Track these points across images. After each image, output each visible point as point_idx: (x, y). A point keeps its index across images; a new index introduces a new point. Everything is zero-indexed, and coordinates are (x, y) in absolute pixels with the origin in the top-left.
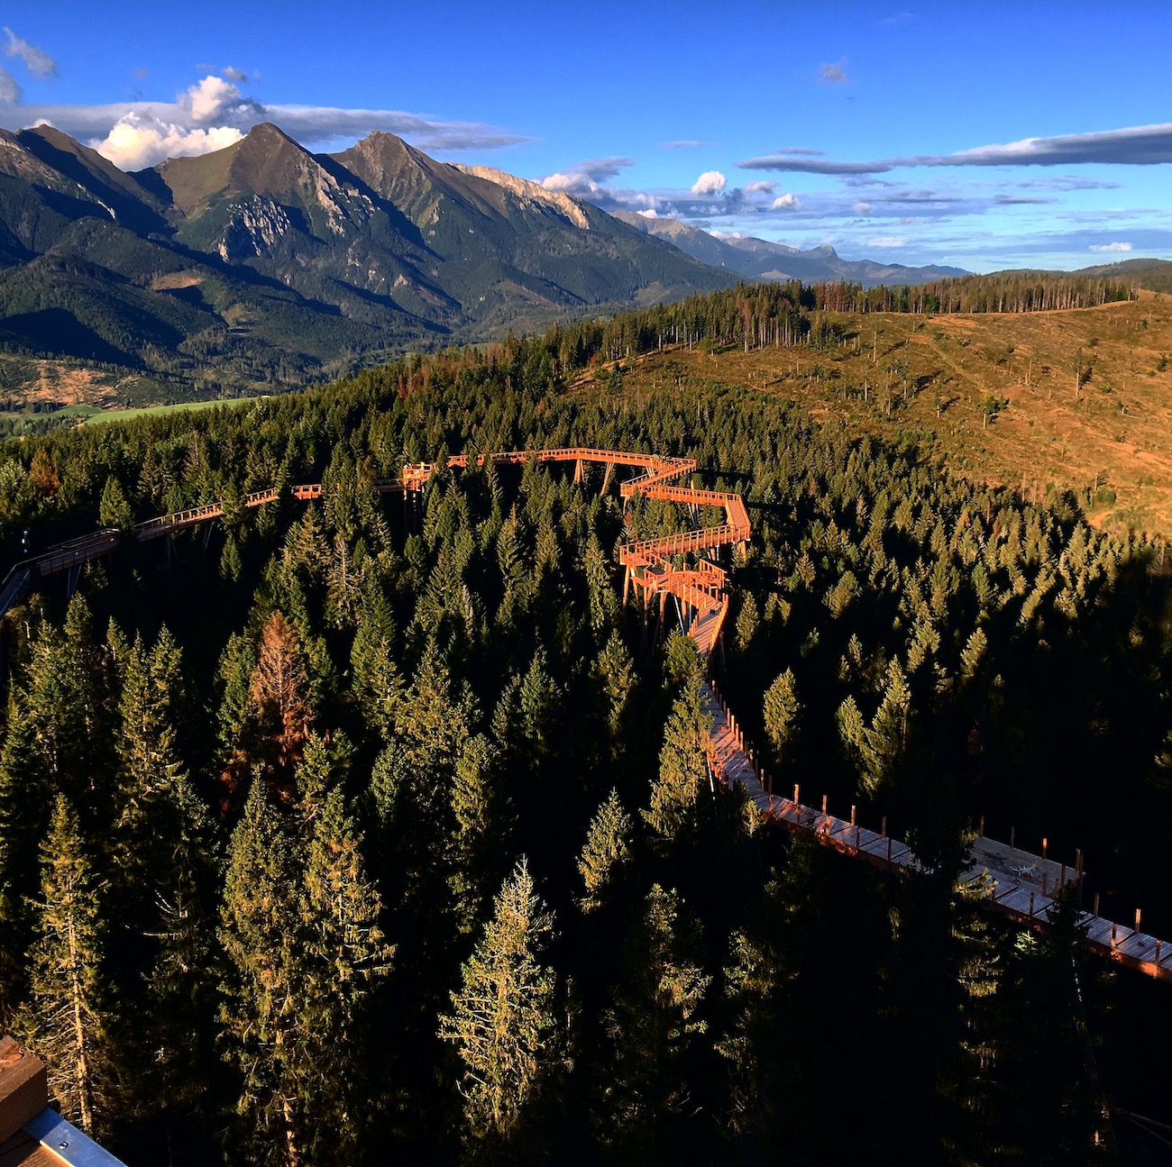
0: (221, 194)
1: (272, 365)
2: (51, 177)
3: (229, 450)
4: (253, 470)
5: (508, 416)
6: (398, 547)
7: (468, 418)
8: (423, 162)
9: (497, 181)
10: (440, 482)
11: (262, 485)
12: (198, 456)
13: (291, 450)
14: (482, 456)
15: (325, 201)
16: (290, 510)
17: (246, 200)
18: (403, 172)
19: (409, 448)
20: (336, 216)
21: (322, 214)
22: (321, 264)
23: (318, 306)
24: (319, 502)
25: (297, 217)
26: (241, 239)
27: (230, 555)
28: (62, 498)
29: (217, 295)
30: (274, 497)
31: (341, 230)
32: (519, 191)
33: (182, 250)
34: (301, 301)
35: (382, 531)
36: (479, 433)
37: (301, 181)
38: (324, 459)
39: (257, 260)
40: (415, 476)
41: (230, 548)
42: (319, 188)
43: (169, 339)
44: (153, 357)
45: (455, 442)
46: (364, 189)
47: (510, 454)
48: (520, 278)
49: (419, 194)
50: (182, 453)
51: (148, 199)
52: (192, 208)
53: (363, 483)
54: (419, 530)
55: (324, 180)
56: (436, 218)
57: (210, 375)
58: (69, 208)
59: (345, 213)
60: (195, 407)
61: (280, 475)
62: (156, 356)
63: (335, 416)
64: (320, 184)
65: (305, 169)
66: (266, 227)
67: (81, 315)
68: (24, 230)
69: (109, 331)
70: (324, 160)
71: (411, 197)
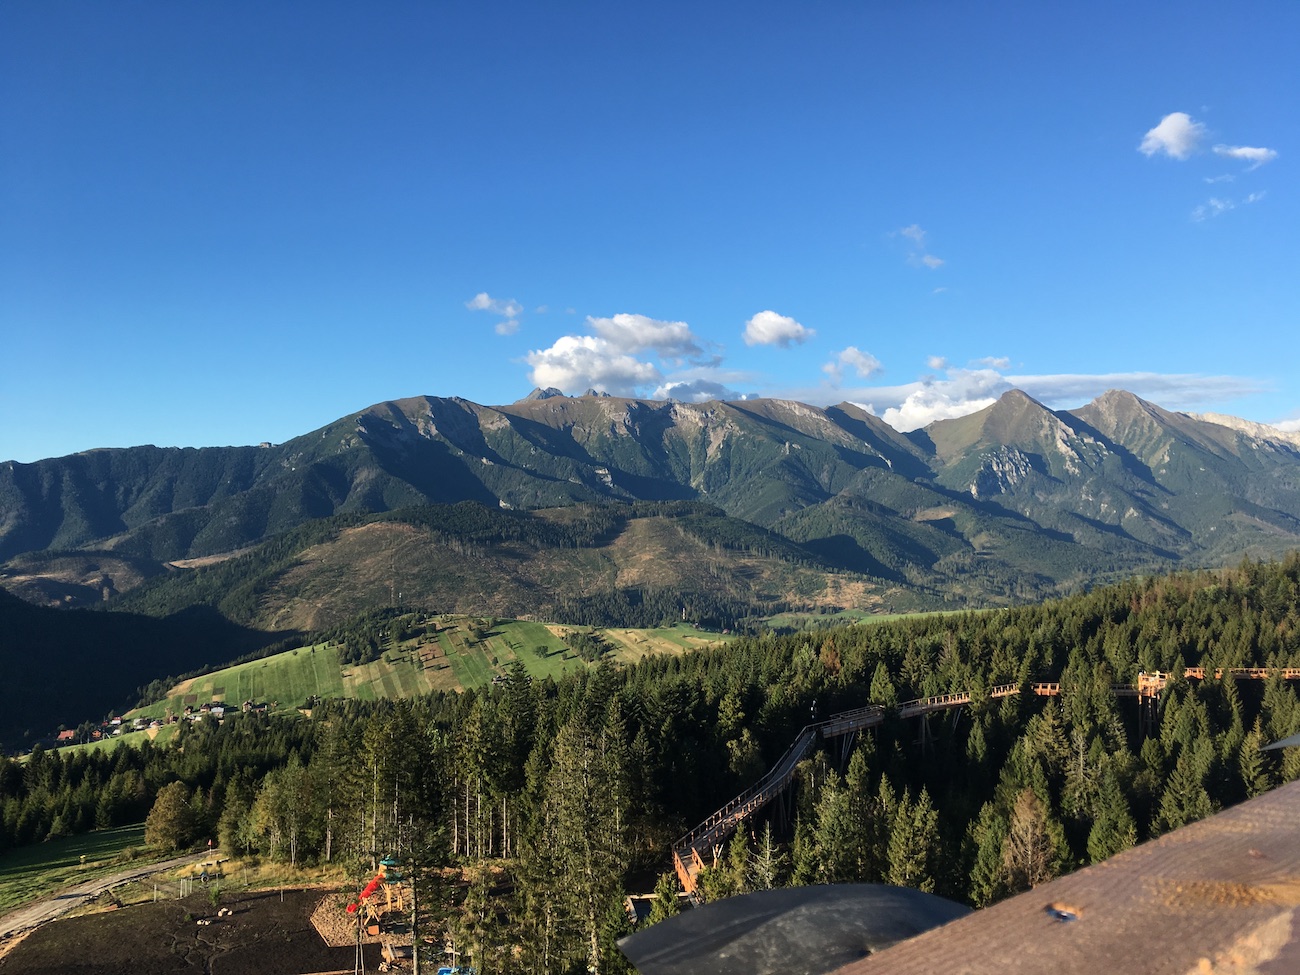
0: (974, 445)
1: (1011, 582)
2: (846, 439)
3: (976, 649)
4: (998, 666)
5: (1247, 635)
6: (1135, 747)
7: (1203, 634)
8: (1155, 413)
9: (1228, 425)
10: (1178, 691)
11: (1005, 680)
12: (951, 650)
13: (1031, 652)
14: (1222, 669)
15: (1062, 448)
16: (1030, 705)
17: (995, 451)
18: (1135, 422)
19: (1144, 656)
20: (1072, 460)
21: (1060, 458)
22: (1057, 499)
23: (1053, 534)
24: (1057, 699)
25: (1037, 462)
26: (988, 480)
27: (977, 739)
28: (842, 677)
29: (967, 524)
30: (1015, 691)
31: (1077, 471)
32: (1252, 433)
33: (941, 490)
34: (1039, 530)
35: (1116, 727)
36: (1218, 647)
37: (1042, 433)
38: (1061, 660)
39: (1002, 497)
40: (1150, 683)
41: (977, 733)
42: (1058, 437)
43: (927, 559)
44: (913, 573)
45: (1191, 656)
46: (1098, 436)
47: (1250, 669)
48: (1253, 510)
49: (1150, 439)
50: (937, 649)
51: (916, 451)
52: (951, 457)
53: (1100, 685)
54: (1156, 734)
55: (1062, 431)
56: (1167, 459)
57: (958, 589)
58: (856, 460)
59: (1081, 457)
60: (947, 614)
61: (1023, 673)
62: (914, 573)
63: (1072, 626)
64: (1059, 434)
65: (1047, 424)
66: (1011, 470)
67: (860, 540)
68: (824, 478)
69: (881, 554)
70: (1065, 416)
71: (1142, 442)
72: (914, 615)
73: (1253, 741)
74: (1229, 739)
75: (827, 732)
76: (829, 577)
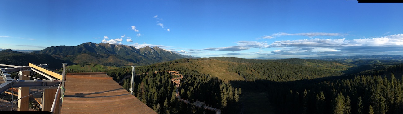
1: (146, 63)
2: (132, 49)
3: (142, 70)
4: (143, 71)
5: (164, 68)
6: (154, 78)
7: (161, 68)
8: (159, 48)
9: (165, 50)
10: (158, 73)
12: (139, 70)
13: (147, 70)
14: (161, 71)
16: (146, 74)
17: (145, 51)
19: (156, 70)
20: (152, 52)
22: (151, 56)
23: (150, 59)
24: (148, 74)
25: (149, 52)
26: (145, 54)
28: (129, 72)
29: (143, 58)
32: (167, 51)
33: (141, 55)
34: (149, 59)
35: (153, 76)
36: (162, 69)
38: (149, 70)
39: (146, 55)
40: (156, 72)
41: (141, 77)
43: (139, 61)
44: (138, 62)
45: (160, 70)
46: (155, 50)
47: (164, 71)
48: (166, 57)
49: (159, 51)
50: (138, 70)
51: (138, 51)
52: (142, 52)
53: (152, 73)
54: (156, 77)
55: (151, 50)
56: (160, 53)
57: (142, 64)
58: (133, 51)
60: (140, 66)
61: (145, 71)
63: (150, 67)
66: (147, 53)
67: (133, 59)
68: (129, 53)
69: (135, 60)
70: (152, 48)
72: (137, 66)
73: (163, 77)
74: (161, 77)
75: (127, 77)
76: (129, 62)
